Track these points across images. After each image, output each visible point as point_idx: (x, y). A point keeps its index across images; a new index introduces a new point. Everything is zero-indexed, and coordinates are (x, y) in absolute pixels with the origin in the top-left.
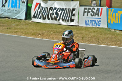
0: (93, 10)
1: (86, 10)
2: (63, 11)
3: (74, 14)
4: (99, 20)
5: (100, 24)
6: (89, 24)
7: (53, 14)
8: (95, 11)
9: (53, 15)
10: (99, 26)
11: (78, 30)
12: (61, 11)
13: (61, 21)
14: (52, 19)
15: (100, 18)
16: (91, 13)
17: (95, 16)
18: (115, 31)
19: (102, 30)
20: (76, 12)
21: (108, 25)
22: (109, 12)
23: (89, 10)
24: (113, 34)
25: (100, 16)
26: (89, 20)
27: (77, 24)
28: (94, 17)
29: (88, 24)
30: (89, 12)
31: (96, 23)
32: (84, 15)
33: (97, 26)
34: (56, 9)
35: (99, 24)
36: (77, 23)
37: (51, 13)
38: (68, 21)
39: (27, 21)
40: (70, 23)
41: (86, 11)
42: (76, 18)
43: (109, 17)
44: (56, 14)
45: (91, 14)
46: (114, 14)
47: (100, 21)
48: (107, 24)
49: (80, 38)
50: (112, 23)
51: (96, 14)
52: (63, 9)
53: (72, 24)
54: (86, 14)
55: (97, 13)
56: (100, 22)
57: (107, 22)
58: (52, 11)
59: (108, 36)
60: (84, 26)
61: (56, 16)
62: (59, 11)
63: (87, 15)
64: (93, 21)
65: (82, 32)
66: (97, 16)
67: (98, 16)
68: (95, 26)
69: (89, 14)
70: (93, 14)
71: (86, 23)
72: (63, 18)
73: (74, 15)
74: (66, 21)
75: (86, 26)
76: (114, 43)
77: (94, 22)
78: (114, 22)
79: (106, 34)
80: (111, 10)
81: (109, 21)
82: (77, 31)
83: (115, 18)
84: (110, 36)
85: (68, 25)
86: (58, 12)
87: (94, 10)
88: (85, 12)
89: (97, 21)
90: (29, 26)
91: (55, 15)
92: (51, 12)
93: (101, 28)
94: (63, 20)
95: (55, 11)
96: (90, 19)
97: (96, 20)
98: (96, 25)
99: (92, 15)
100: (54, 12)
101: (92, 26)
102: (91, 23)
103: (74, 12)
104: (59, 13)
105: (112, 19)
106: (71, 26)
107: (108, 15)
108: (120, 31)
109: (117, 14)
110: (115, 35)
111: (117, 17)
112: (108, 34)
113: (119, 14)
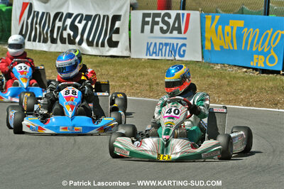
0: (166, 18)
1: (149, 19)
2: (90, 23)
3: (118, 29)
4: (180, 42)
5: (184, 51)
6: (155, 53)
7: (65, 29)
8: (171, 21)
9: (64, 32)
10: (183, 56)
11: (131, 68)
12: (84, 22)
13: (84, 45)
14: (63, 41)
15: (186, 39)
16: (161, 25)
17: (171, 32)
18: (223, 69)
20: (122, 25)
21: (206, 53)
22: (208, 23)
23: (157, 19)
24: (221, 76)
25: (185, 32)
26: (155, 44)
27: (126, 53)
28: (168, 35)
29: (153, 53)
30: (157, 23)
31: (173, 50)
32: (142, 31)
33: (177, 58)
34: (70, 18)
35: (182, 53)
36: (126, 50)
37: (59, 28)
38: (103, 45)
40: (108, 51)
41: (149, 22)
42: (122, 38)
43: (207, 35)
44: (71, 29)
45: (161, 28)
46: (220, 27)
47: (184, 45)
48: (203, 53)
49: (142, 87)
50: (217, 48)
51: (174, 28)
52: (88, 18)
53: (113, 52)
54: (148, 28)
55: (176, 25)
56: (183, 48)
57: (203, 47)
58: (60, 20)
59: (211, 80)
60: (144, 57)
61: (72, 33)
62: (80, 22)
63: (152, 31)
64: (166, 44)
65: (144, 72)
66: (175, 33)
67: (180, 32)
68: (172, 58)
69: (157, 28)
70: (165, 28)
71: (148, 49)
72: (91, 39)
73: (117, 31)
74: (97, 45)
75: (149, 57)
76: (232, 97)
77: (168, 47)
78: (221, 47)
79: (203, 76)
80: (213, 19)
81: (208, 45)
82: (133, 71)
83: (222, 38)
84: (216, 81)
85: (104, 54)
86: (76, 23)
87: (170, 17)
88: (144, 23)
89: (177, 44)
91: (69, 31)
92: (58, 24)
93: (187, 61)
94: (90, 44)
95: (69, 21)
96: (158, 41)
97: (175, 42)
98: (175, 53)
101: (163, 58)
102: (160, 49)
103: (117, 24)
105: (214, 39)
106: (110, 59)
107: (204, 31)
108: (236, 68)
109: (228, 29)
110: (228, 78)
111: (228, 35)
112: (209, 76)
113: (232, 28)
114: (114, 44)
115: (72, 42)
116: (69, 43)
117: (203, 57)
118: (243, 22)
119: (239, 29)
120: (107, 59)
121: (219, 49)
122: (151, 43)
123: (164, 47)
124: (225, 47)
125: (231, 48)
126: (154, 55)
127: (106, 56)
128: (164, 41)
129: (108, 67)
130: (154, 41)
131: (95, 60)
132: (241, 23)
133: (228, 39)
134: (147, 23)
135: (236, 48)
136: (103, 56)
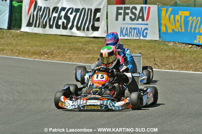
1: (122, 11)
3: (99, 18)
4: (144, 27)
5: (146, 33)
6: (127, 35)
7: (60, 18)
8: (137, 12)
9: (60, 20)
10: (146, 37)
12: (74, 14)
13: (74, 29)
15: (147, 24)
16: (130, 15)
17: (137, 20)
18: (175, 46)
19: (152, 43)
20: (102, 15)
21: (162, 35)
22: (163, 13)
23: (127, 11)
24: (174, 50)
26: (127, 28)
27: (104, 35)
28: (135, 22)
29: (126, 34)
31: (139, 32)
32: (117, 19)
33: (142, 38)
34: (64, 11)
35: (145, 35)
36: (105, 32)
37: (55, 17)
38: (88, 30)
39: (13, 31)
40: (92, 34)
42: (102, 25)
43: (163, 22)
44: (65, 18)
45: (131, 17)
46: (172, 16)
47: (146, 29)
48: (160, 34)
50: (170, 31)
51: (139, 17)
53: (96, 34)
54: (121, 17)
55: (141, 15)
56: (146, 31)
57: (160, 30)
58: (56, 13)
59: (167, 53)
61: (65, 21)
62: (71, 13)
64: (134, 29)
66: (140, 20)
67: (143, 20)
68: (138, 38)
69: (127, 17)
70: (133, 17)
71: (122, 32)
72: (79, 26)
73: (98, 20)
74: (84, 30)
75: (122, 38)
76: (184, 65)
77: (135, 31)
78: (173, 30)
79: (161, 50)
80: (167, 10)
81: (163, 29)
83: (174, 24)
84: (171, 54)
85: (89, 36)
86: (69, 14)
89: (141, 28)
90: (20, 39)
91: (63, 20)
93: (148, 40)
94: (78, 29)
95: (63, 13)
96: (129, 27)
97: (140, 27)
98: (140, 35)
99: (132, 19)
100: (61, 15)
102: (130, 32)
103: (98, 15)
104: (72, 17)
105: (168, 25)
106: (94, 39)
107: (161, 19)
108: (184, 45)
109: (178, 17)
110: (179, 52)
111: (178, 22)
112: (165, 51)
113: (181, 17)
114: (95, 29)
115: (65, 28)
116: (63, 28)
117: (160, 37)
118: (189, 12)
119: (186, 17)
120: (91, 39)
121: (171, 32)
122: (124, 28)
123: (133, 31)
124: (176, 30)
125: (180, 31)
126: (126, 36)
127: (90, 37)
128: (133, 26)
129: (93, 45)
130: (126, 26)
131: (83, 40)
132: (187, 13)
133: (178, 24)
134: (120, 14)
135: (183, 31)
136: (88, 37)
